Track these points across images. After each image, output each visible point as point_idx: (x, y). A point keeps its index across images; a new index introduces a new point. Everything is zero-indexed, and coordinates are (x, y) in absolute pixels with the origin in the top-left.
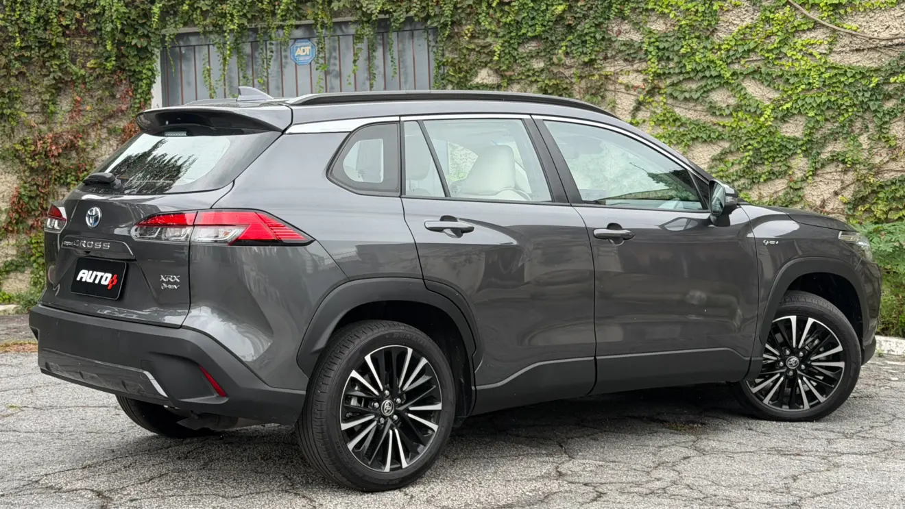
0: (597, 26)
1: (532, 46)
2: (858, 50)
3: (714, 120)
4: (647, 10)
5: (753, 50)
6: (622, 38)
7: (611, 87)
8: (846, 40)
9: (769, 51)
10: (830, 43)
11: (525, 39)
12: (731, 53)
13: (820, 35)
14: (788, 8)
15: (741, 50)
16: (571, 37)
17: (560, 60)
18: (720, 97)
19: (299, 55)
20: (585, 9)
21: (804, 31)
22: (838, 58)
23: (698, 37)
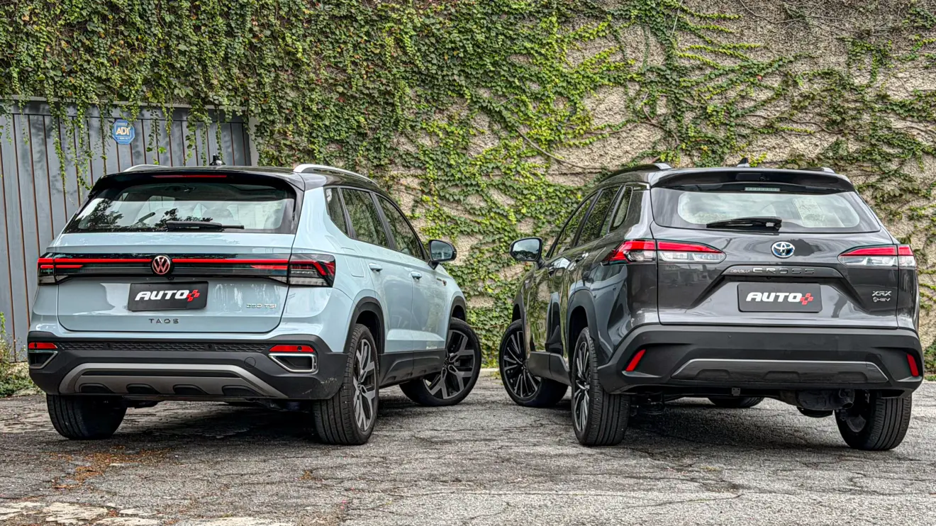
0: (385, 136)
1: (333, 147)
2: (565, 174)
3: (471, 217)
4: (422, 128)
5: (498, 168)
6: (402, 149)
7: (395, 187)
8: (555, 166)
9: (509, 169)
10: (547, 167)
11: (332, 140)
12: (484, 168)
13: (538, 161)
14: (521, 139)
15: (491, 167)
16: (365, 144)
17: (361, 162)
18: (474, 201)
19: (119, 135)
20: (377, 121)
21: (528, 157)
22: (551, 178)
23: (458, 154)
